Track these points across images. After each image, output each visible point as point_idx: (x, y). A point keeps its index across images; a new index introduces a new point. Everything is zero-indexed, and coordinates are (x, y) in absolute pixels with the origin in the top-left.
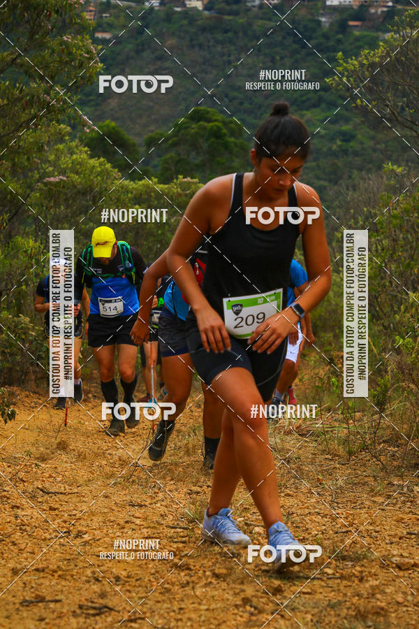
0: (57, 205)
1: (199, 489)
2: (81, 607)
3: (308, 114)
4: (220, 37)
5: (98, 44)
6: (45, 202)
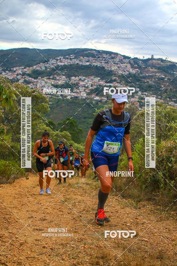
0: (39, 136)
1: (65, 195)
2: (40, 219)
3: (90, 120)
4: (73, 104)
5: (49, 105)
6: (37, 135)
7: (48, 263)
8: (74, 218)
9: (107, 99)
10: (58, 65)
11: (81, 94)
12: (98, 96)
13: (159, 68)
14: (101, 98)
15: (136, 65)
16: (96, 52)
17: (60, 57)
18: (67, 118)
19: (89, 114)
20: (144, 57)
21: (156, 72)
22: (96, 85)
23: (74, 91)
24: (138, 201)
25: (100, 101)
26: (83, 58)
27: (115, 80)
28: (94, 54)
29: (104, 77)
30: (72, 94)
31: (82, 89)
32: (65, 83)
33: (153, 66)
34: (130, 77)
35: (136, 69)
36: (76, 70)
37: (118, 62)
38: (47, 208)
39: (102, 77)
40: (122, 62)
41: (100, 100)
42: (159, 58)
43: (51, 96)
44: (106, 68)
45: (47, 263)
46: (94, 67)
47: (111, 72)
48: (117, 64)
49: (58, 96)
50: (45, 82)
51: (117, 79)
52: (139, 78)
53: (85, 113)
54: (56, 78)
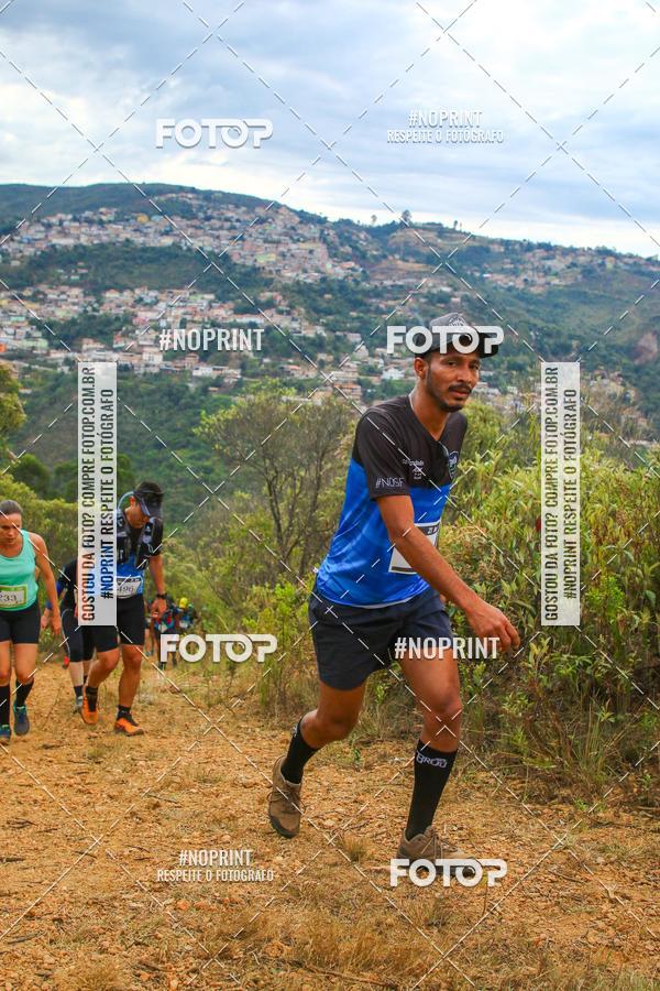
5: (23, 399)
7: (50, 967)
8: (133, 814)
9: (242, 374)
10: (53, 246)
11: (145, 356)
12: (208, 364)
13: (430, 260)
14: (218, 369)
15: (348, 249)
16: (198, 199)
17: (60, 215)
19: (175, 431)
20: (374, 218)
21: (420, 272)
22: (200, 323)
23: (115, 346)
24: (363, 743)
25: (218, 383)
26: (150, 219)
27: (270, 304)
28: (190, 206)
29: (229, 292)
30: (108, 358)
31: (148, 337)
32: (80, 315)
33: (409, 252)
34: (326, 291)
35: (349, 260)
36: (124, 266)
37: (280, 235)
38: (30, 786)
39: (219, 291)
40: (296, 238)
41: (214, 377)
42: (431, 221)
43: (27, 365)
44: (236, 259)
45: (46, 965)
46: (189, 254)
47: (253, 275)
48: (278, 242)
49: (55, 366)
50: (4, 312)
51: (279, 298)
52: (360, 297)
54: (45, 295)
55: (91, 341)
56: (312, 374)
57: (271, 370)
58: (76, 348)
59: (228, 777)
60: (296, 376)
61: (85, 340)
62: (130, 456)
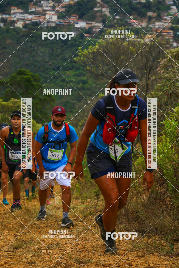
1: (19, 234)
3: (68, 72)
9: (103, 26)
11: (47, 17)
12: (84, 21)
14: (89, 24)
18: (19, 69)
23: (30, 11)
24: (174, 240)
25: (89, 31)
30: (26, 18)
31: (49, 5)
41: (87, 28)
53: (57, 58)
55: (16, 8)
56: (144, 25)
57: (119, 22)
58: (7, 12)
59: (95, 260)
60: (135, 26)
61: (13, 8)
62: (40, 75)
